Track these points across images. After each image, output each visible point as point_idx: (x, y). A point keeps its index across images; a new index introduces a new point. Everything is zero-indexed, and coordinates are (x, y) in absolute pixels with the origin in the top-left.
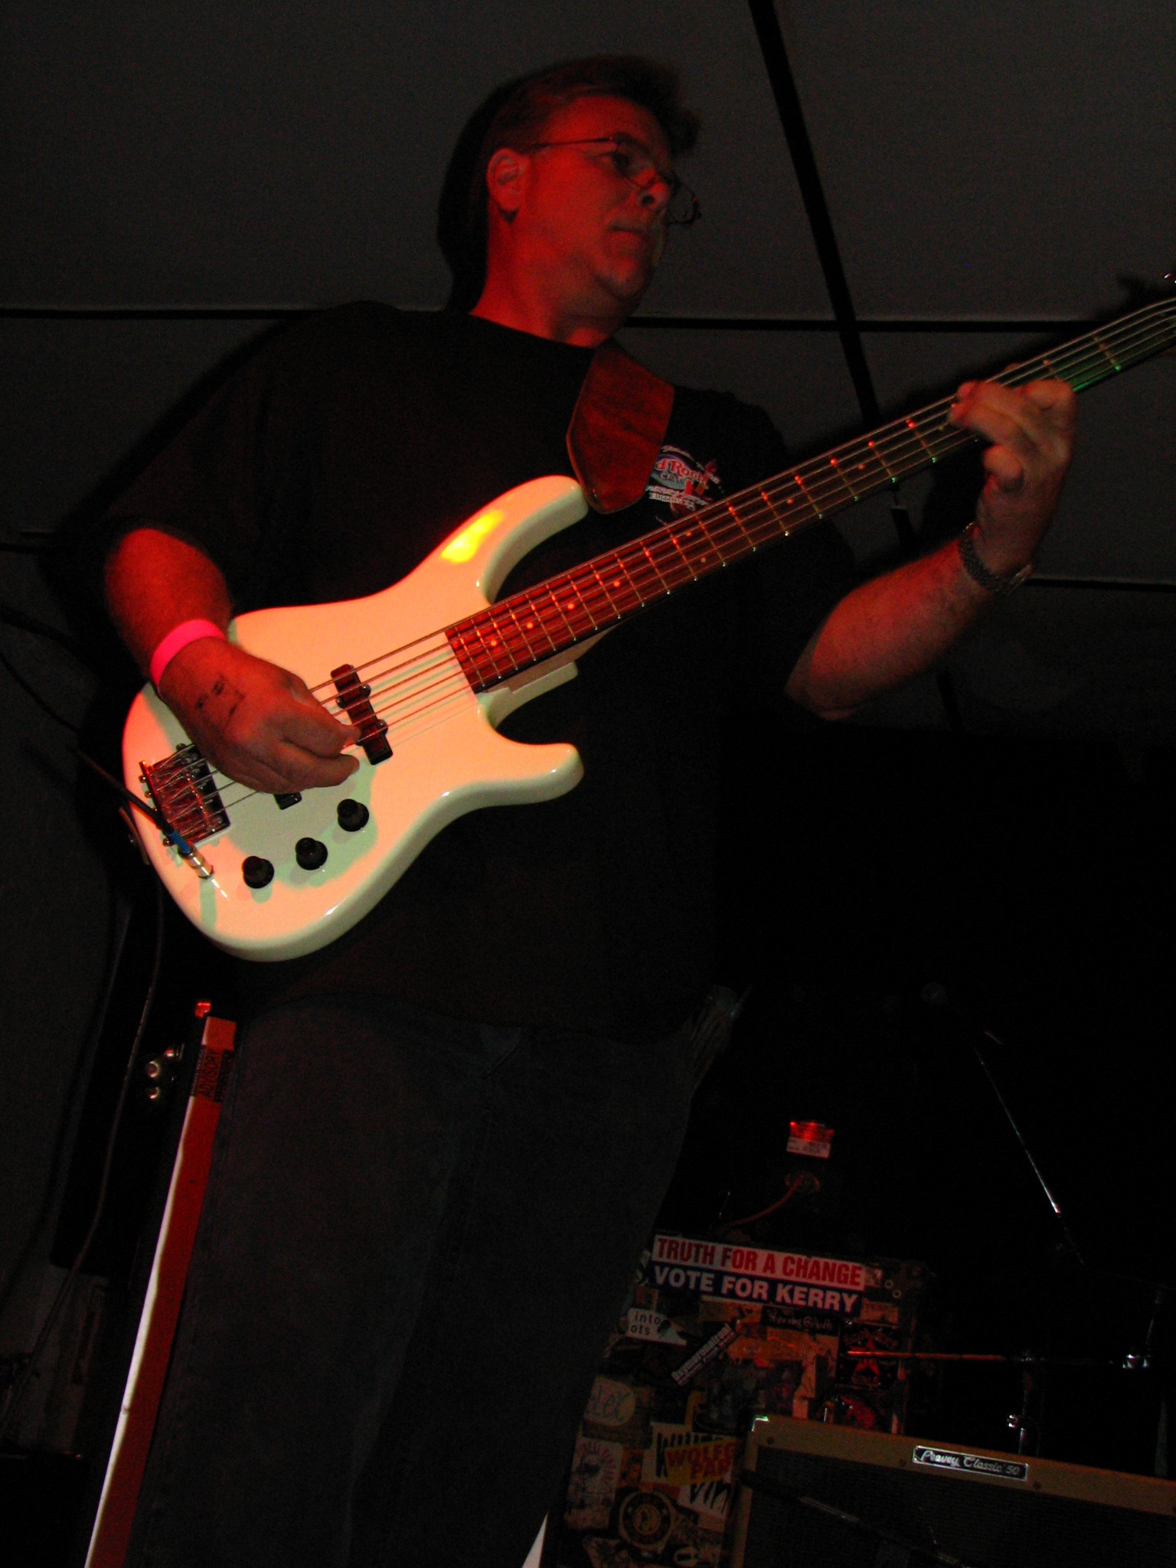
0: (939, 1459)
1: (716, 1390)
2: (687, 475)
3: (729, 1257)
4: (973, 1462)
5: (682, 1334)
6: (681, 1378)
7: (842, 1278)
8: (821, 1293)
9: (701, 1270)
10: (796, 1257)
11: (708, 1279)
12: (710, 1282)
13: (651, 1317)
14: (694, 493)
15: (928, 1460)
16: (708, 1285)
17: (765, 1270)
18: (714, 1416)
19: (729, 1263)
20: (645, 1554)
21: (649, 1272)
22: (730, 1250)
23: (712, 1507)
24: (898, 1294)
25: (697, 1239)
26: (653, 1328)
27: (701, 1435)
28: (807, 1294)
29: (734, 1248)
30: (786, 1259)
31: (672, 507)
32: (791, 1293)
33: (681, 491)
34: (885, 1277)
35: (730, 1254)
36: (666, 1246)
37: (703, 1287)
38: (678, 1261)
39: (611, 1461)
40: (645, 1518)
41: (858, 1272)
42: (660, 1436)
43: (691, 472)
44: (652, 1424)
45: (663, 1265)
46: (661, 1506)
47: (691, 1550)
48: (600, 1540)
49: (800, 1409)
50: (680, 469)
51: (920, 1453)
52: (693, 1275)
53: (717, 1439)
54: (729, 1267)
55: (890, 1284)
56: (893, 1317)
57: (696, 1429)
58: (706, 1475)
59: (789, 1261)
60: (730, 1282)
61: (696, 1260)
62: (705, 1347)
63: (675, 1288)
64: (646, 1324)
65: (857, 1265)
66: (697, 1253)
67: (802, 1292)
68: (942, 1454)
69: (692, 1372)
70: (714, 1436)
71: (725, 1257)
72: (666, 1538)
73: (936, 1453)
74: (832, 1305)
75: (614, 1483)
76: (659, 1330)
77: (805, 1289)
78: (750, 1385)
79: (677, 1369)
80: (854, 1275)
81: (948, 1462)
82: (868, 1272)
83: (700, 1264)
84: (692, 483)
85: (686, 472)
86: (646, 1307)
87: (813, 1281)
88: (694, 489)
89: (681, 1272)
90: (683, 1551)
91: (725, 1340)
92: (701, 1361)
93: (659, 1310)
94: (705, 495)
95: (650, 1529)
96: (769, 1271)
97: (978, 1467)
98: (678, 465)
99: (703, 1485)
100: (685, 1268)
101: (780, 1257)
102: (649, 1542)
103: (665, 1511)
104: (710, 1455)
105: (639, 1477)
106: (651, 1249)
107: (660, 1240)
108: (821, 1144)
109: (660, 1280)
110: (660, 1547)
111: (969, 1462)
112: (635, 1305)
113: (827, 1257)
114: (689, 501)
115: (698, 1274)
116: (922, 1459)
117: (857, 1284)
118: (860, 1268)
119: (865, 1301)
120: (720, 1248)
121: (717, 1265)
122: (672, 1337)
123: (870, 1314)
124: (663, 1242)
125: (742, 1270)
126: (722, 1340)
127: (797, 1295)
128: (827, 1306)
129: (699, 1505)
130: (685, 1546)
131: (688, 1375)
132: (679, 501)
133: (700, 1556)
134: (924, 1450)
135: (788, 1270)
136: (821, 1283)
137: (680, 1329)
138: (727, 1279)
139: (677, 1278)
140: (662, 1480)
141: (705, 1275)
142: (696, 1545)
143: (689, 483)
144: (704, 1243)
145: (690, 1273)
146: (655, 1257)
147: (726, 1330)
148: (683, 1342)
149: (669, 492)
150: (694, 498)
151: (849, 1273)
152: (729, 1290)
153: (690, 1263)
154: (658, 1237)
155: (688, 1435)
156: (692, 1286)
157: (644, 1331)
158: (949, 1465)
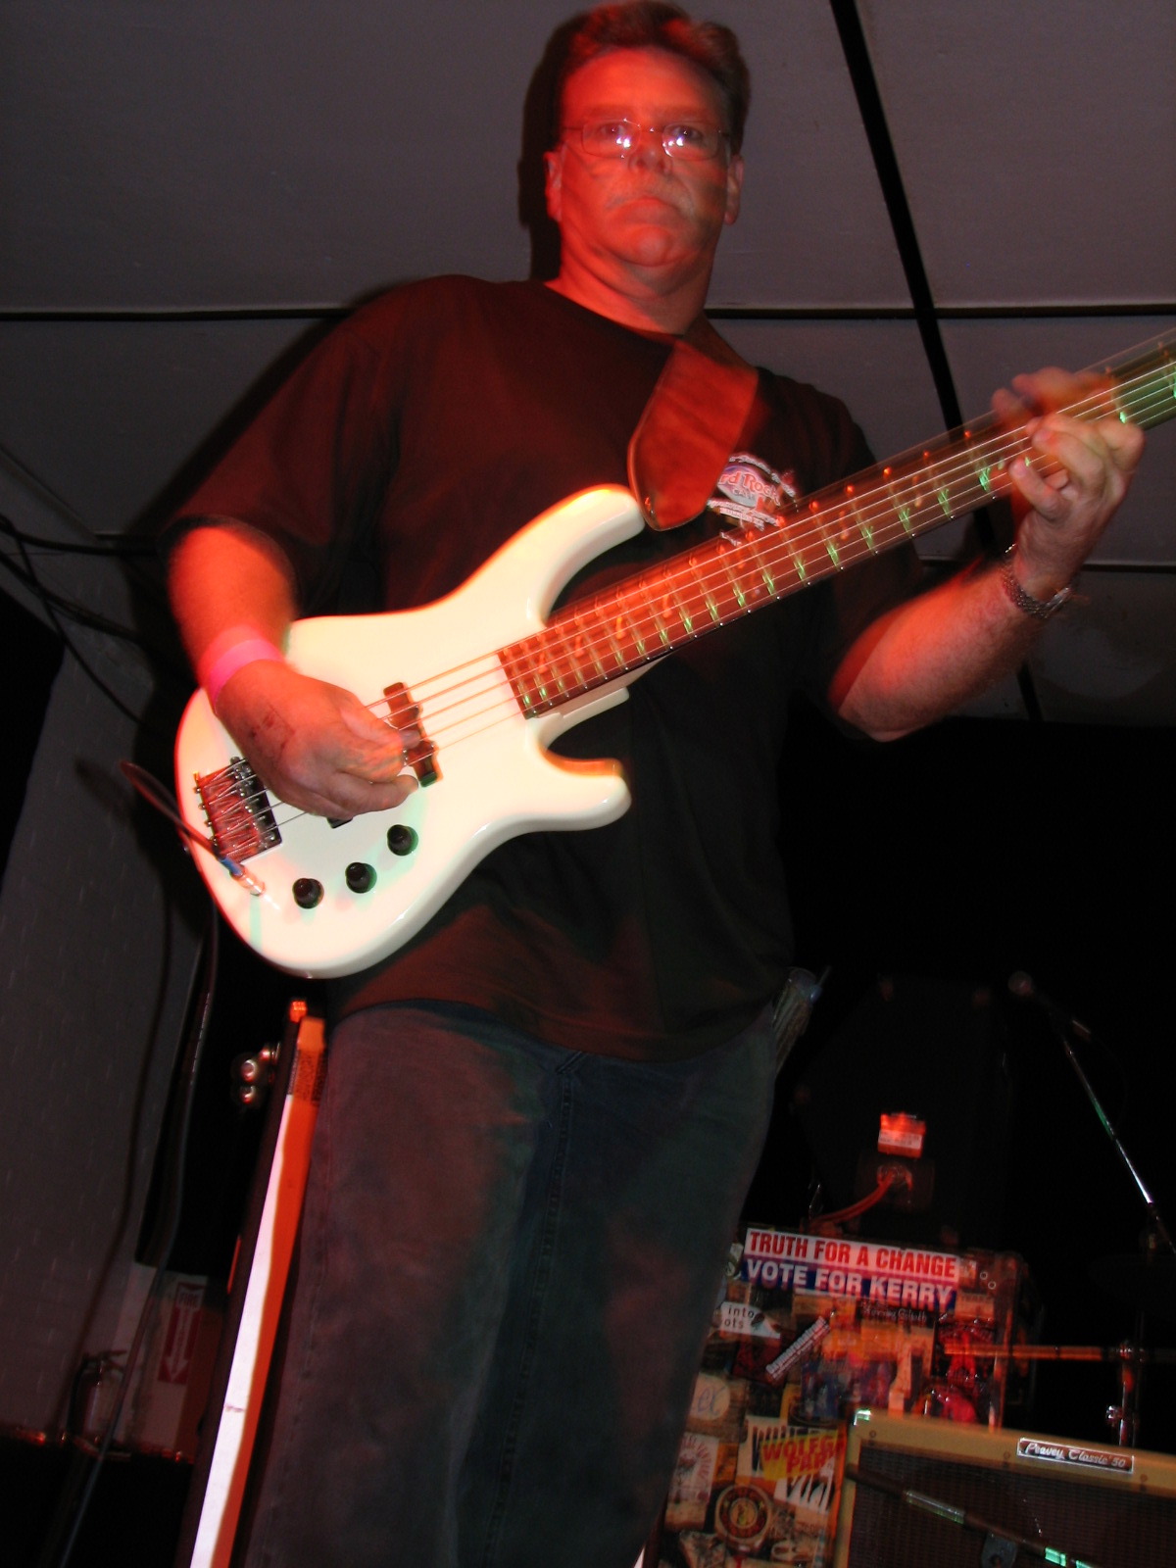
0: (1043, 1451)
1: (810, 1383)
2: (760, 490)
3: (822, 1250)
4: (1078, 1455)
5: (777, 1328)
6: (776, 1372)
7: (937, 1270)
8: (915, 1284)
9: (796, 1263)
10: (890, 1249)
11: (802, 1272)
12: (804, 1275)
13: (744, 1310)
14: (766, 511)
15: (1032, 1452)
16: (801, 1278)
17: (859, 1263)
18: (810, 1410)
19: (822, 1255)
20: (743, 1548)
21: (742, 1267)
22: (823, 1243)
23: (809, 1500)
24: (993, 1286)
25: (791, 1232)
26: (747, 1321)
27: (796, 1428)
28: (902, 1286)
29: (827, 1241)
30: (880, 1251)
31: (741, 523)
32: (886, 1284)
33: (751, 508)
34: (979, 1269)
35: (824, 1247)
36: (759, 1239)
37: (796, 1280)
38: (771, 1254)
39: (706, 1455)
40: (741, 1513)
41: (952, 1264)
42: (755, 1430)
43: (764, 486)
44: (748, 1417)
45: (755, 1259)
46: (757, 1501)
47: (787, 1544)
48: (698, 1535)
49: (896, 1401)
50: (754, 484)
51: (1024, 1446)
52: (787, 1268)
53: (813, 1432)
54: (822, 1260)
55: (985, 1277)
56: (988, 1310)
57: (792, 1421)
58: (802, 1469)
59: (883, 1254)
60: (824, 1275)
61: (789, 1253)
62: (799, 1340)
63: (769, 1282)
64: (740, 1318)
65: (951, 1256)
66: (790, 1247)
67: (895, 1284)
68: (1047, 1447)
69: (787, 1365)
70: (810, 1430)
71: (818, 1251)
72: (764, 1531)
73: (1041, 1446)
74: (927, 1298)
75: (711, 1477)
76: (753, 1324)
77: (899, 1281)
78: (845, 1378)
79: (771, 1362)
80: (948, 1268)
81: (1053, 1454)
82: (963, 1264)
83: (793, 1257)
84: (764, 500)
85: (759, 487)
86: (740, 1300)
87: (908, 1272)
88: (765, 506)
89: (774, 1265)
90: (781, 1545)
91: (820, 1334)
92: (795, 1354)
93: (752, 1303)
94: (776, 512)
95: (747, 1523)
96: (862, 1264)
97: (1084, 1459)
98: (751, 478)
99: (799, 1478)
100: (778, 1261)
101: (873, 1250)
102: (746, 1537)
103: (762, 1505)
104: (807, 1448)
105: (735, 1472)
106: (743, 1242)
107: (752, 1233)
108: (913, 1135)
109: (753, 1273)
110: (758, 1542)
111: (1074, 1455)
112: (727, 1299)
113: (921, 1249)
114: (759, 519)
115: (791, 1267)
116: (1027, 1451)
117: (952, 1276)
118: (954, 1260)
119: (960, 1293)
120: (812, 1242)
121: (810, 1258)
122: (767, 1330)
123: (965, 1308)
124: (755, 1235)
125: (836, 1263)
126: (816, 1333)
127: (891, 1288)
128: (922, 1298)
129: (795, 1499)
130: (785, 1539)
131: (783, 1369)
132: (748, 519)
133: (798, 1550)
134: (1028, 1443)
135: (882, 1262)
136: (915, 1274)
137: (774, 1322)
138: (820, 1272)
139: (770, 1270)
140: (758, 1474)
141: (798, 1268)
142: (793, 1538)
143: (760, 500)
144: (797, 1236)
145: (782, 1266)
146: (748, 1250)
147: (820, 1323)
148: (777, 1336)
149: (740, 507)
150: (763, 515)
151: (944, 1264)
152: (822, 1283)
153: (784, 1256)
154: (750, 1230)
155: (784, 1428)
156: (785, 1279)
157: (737, 1324)
158: (1054, 1457)
